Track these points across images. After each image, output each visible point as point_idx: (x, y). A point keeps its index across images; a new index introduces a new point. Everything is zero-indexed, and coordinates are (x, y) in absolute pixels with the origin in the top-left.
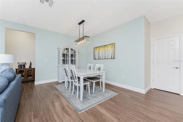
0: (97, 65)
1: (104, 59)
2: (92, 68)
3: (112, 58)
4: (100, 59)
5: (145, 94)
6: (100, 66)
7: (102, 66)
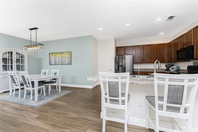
0: (52, 70)
1: (61, 65)
2: (47, 74)
3: (69, 64)
4: (57, 65)
5: (92, 89)
6: (57, 71)
7: (58, 71)
